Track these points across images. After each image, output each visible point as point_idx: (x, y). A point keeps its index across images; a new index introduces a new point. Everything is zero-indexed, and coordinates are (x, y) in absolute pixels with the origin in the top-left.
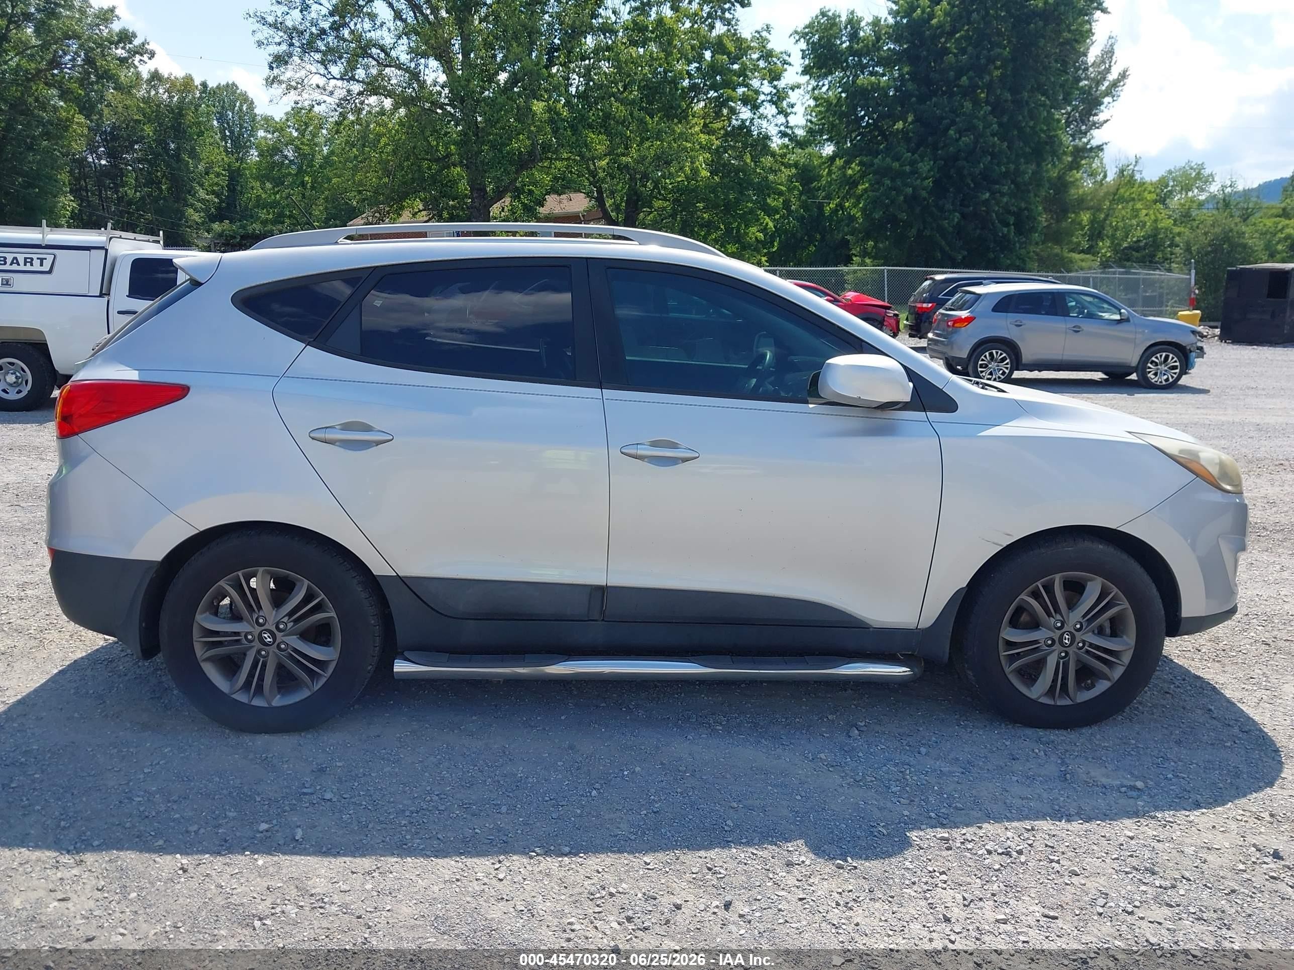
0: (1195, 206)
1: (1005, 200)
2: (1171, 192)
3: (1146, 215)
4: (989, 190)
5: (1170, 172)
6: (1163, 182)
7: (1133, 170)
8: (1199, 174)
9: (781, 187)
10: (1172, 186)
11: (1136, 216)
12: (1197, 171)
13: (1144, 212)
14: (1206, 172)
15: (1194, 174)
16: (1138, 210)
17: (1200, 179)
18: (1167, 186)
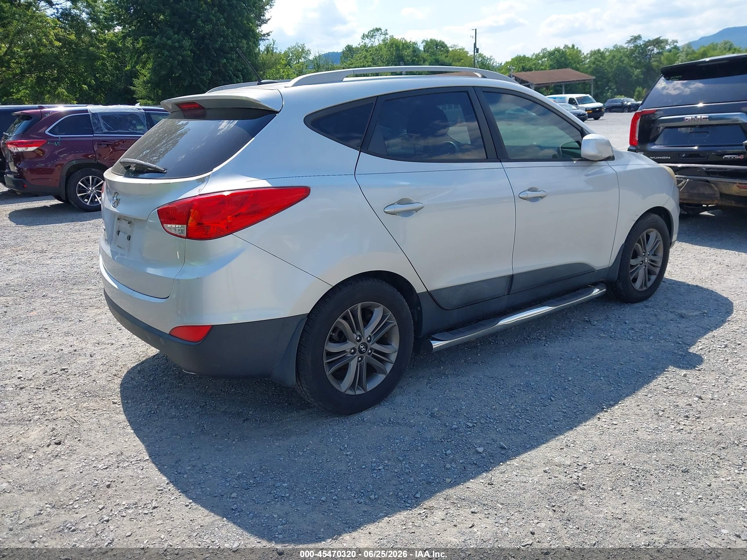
0: (305, 67)
1: (235, 63)
2: (291, 59)
3: (283, 72)
4: (225, 58)
5: (289, 49)
6: (286, 54)
7: (273, 48)
8: (303, 50)
9: (104, 55)
10: (291, 57)
11: (279, 72)
12: (302, 48)
13: (282, 70)
14: (306, 49)
15: (300, 50)
16: (279, 70)
17: (304, 53)
18: (289, 56)
